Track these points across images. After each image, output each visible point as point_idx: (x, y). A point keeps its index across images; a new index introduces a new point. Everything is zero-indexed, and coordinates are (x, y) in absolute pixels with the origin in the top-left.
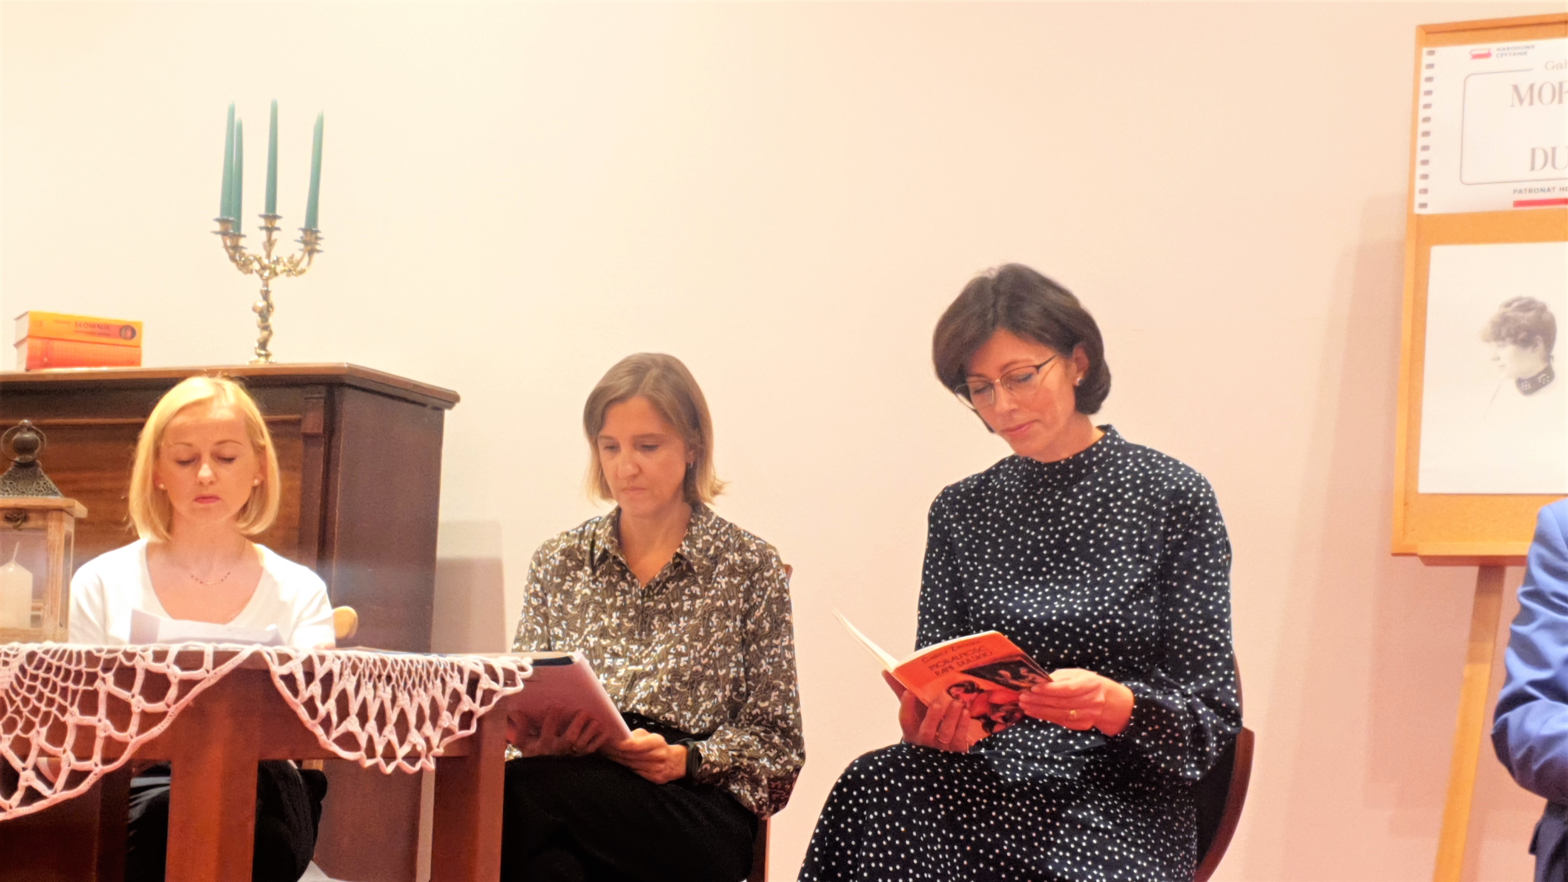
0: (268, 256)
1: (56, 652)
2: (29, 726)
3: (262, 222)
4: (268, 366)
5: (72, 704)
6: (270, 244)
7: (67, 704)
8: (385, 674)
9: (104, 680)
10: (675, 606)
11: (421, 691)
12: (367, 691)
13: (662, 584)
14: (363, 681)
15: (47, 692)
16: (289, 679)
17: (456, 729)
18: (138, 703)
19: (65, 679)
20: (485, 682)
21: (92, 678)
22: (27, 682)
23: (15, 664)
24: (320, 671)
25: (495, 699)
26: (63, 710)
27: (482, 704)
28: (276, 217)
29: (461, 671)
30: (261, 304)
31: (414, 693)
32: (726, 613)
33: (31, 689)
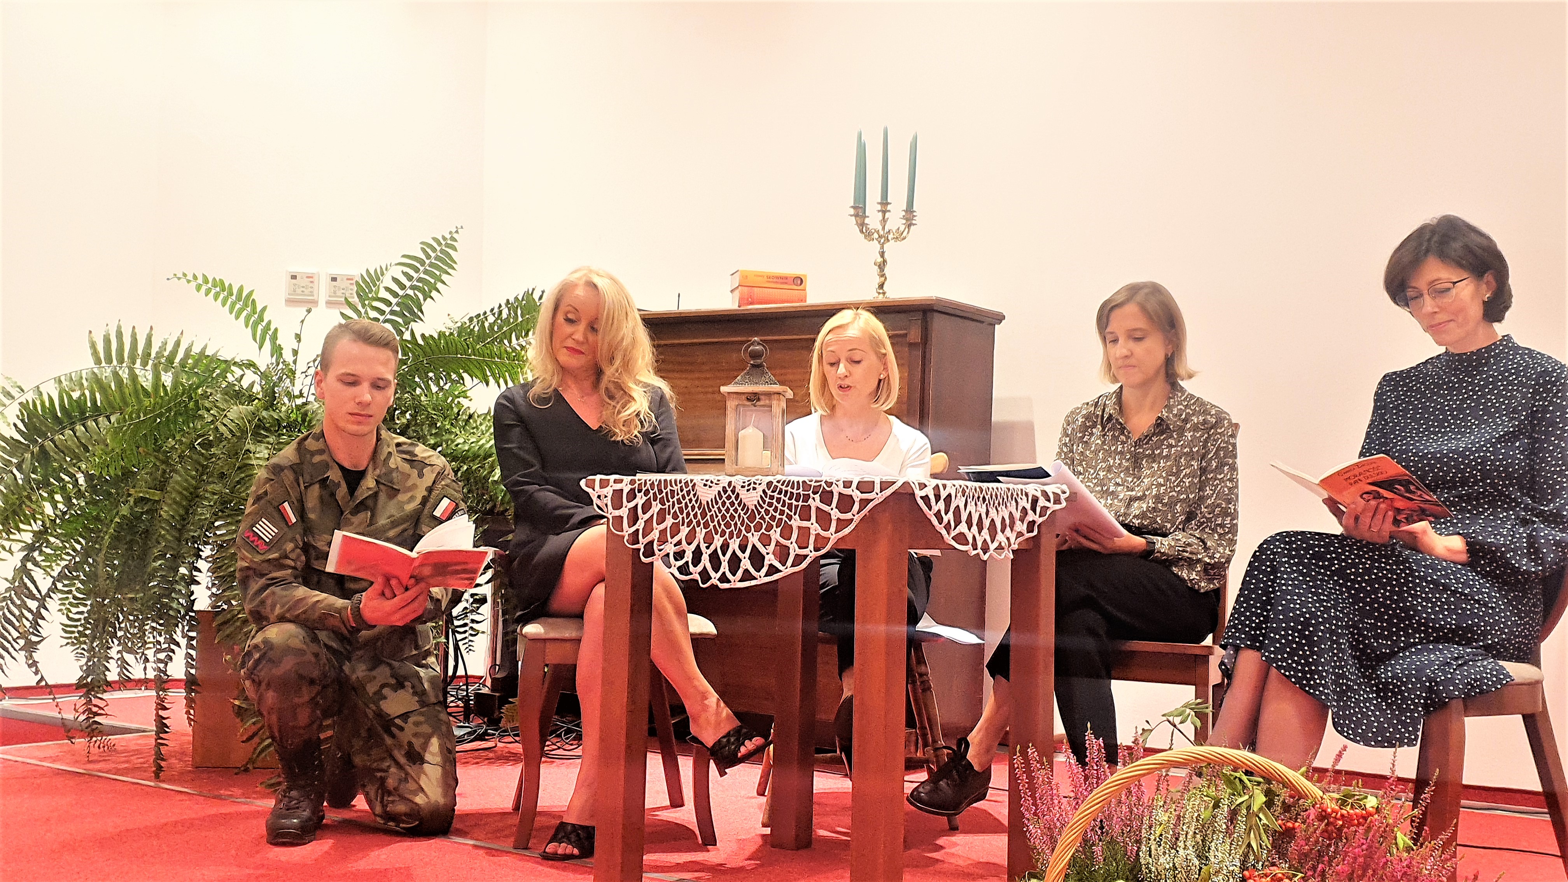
0: (884, 228)
1: (784, 481)
2: (769, 528)
3: (879, 207)
4: (885, 300)
5: (795, 514)
6: (884, 221)
7: (792, 514)
8: (981, 496)
9: (814, 499)
10: (1157, 452)
11: (1004, 507)
12: (971, 507)
13: (1148, 437)
14: (969, 501)
15: (779, 506)
16: (926, 498)
17: (1025, 532)
18: (835, 514)
19: (790, 499)
20: (1042, 502)
21: (806, 498)
22: (767, 500)
23: (760, 489)
24: (944, 495)
25: (1048, 513)
26: (790, 518)
27: (1040, 516)
28: (888, 204)
29: (1027, 495)
30: (880, 260)
31: (999, 509)
32: (1191, 456)
33: (770, 504)
